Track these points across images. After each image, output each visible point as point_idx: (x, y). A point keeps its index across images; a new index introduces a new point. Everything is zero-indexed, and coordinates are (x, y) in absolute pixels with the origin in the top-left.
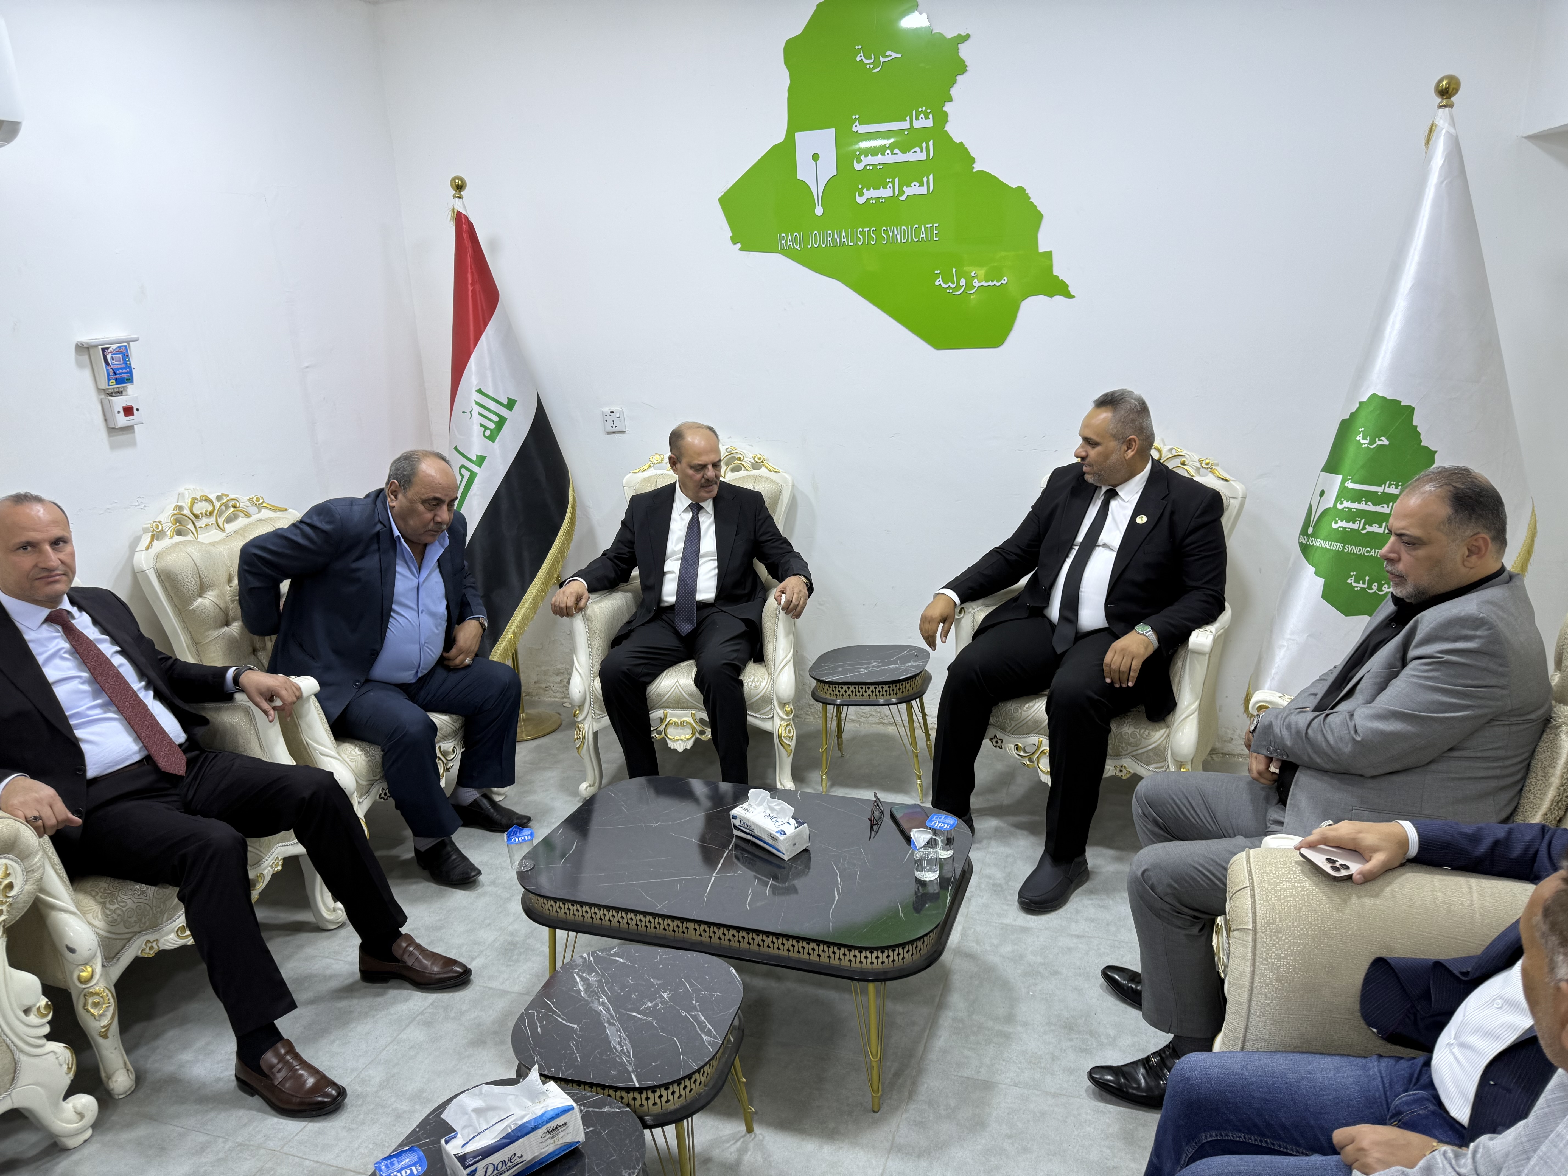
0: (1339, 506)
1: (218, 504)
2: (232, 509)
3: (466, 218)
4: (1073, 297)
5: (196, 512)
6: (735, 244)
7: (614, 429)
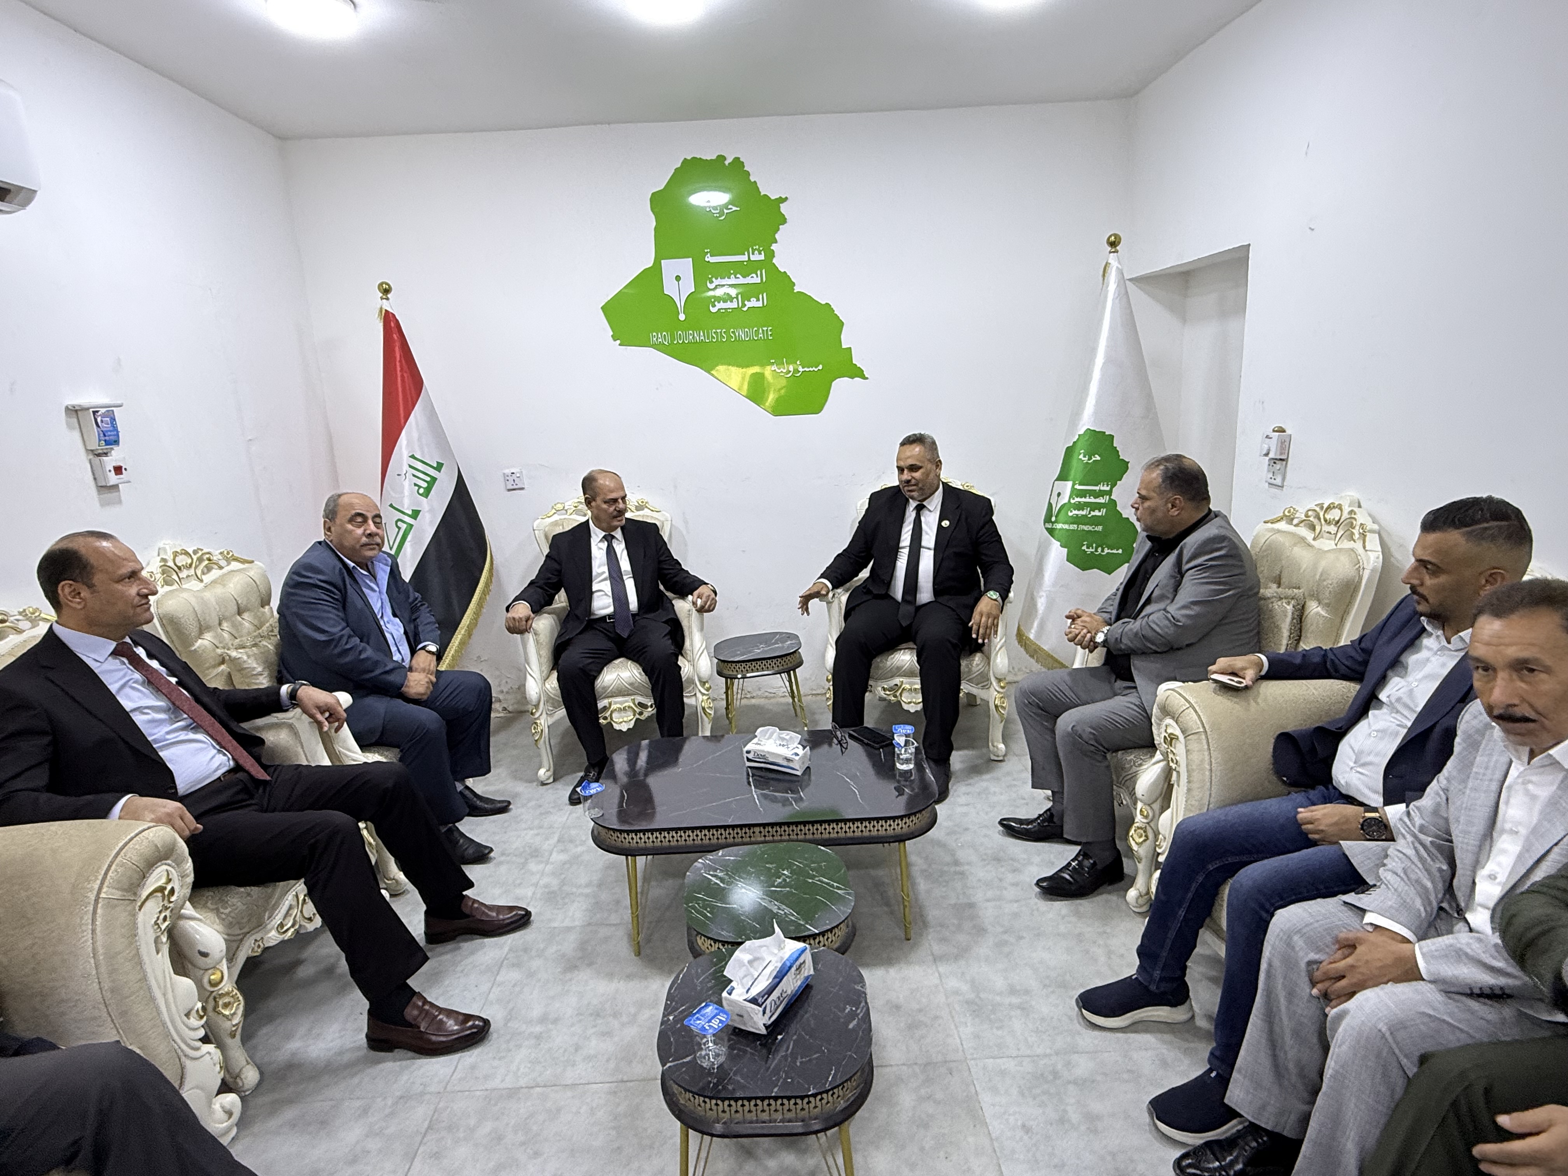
0: (1072, 501)
1: (195, 557)
2: (207, 562)
3: (394, 315)
4: (867, 378)
5: (179, 564)
6: (615, 340)
7: (515, 487)
